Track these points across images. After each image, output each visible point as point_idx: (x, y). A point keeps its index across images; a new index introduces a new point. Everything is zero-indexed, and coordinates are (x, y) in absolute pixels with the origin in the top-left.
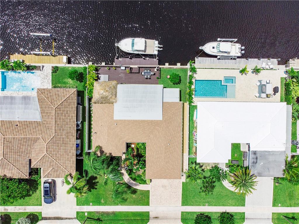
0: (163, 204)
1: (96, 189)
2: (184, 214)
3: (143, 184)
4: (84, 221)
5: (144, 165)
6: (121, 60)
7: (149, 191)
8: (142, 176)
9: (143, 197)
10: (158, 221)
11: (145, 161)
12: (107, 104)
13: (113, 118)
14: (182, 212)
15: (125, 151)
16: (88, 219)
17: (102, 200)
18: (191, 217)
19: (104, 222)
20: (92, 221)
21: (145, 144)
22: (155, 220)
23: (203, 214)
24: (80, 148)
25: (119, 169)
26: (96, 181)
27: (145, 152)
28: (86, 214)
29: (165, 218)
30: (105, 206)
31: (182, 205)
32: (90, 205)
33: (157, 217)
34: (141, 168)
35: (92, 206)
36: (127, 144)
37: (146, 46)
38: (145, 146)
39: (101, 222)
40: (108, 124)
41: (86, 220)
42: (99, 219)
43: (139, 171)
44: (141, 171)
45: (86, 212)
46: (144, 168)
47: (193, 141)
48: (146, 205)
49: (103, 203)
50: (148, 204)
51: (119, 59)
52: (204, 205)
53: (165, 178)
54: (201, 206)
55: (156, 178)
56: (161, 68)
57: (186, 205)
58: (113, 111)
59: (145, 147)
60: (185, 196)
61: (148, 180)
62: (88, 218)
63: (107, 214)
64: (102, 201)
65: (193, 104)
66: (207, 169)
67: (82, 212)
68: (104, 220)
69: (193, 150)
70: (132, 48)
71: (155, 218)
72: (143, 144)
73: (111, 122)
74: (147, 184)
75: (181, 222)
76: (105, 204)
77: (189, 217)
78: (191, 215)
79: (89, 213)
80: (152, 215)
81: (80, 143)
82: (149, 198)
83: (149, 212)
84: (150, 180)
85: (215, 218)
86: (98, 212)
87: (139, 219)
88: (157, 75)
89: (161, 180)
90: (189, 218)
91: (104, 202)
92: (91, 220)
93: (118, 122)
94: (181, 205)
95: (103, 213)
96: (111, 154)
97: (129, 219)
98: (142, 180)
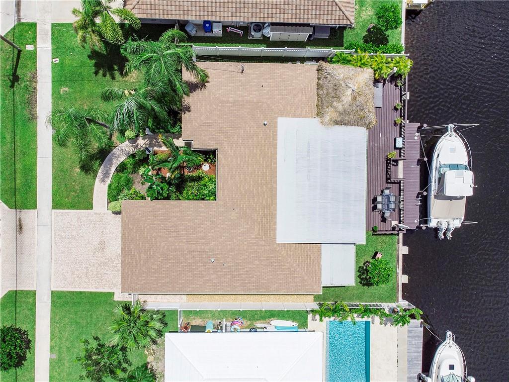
0: (56, 244)
1: (96, 73)
2: (29, 298)
3: (109, 194)
4: (12, 42)
5: (158, 197)
6: (416, 138)
7: (92, 208)
8: (129, 189)
9: (76, 192)
10: (12, 232)
11: (168, 198)
12: (316, 102)
13: (282, 117)
14: (34, 293)
15: (196, 145)
16: (16, 52)
17: (67, 89)
18: (20, 317)
19: (10, 93)
20: (10, 62)
21: (212, 198)
22: (13, 225)
23: (28, 347)
24: (202, 34)
25: (148, 132)
26: (117, 74)
27: (193, 199)
28: (29, 48)
29: (19, 250)
30: (52, 95)
31: (52, 292)
32: (52, 59)
33: (21, 228)
34: (150, 188)
35: (52, 62)
36: (214, 153)
37: (451, 198)
38: (207, 198)
39: (10, 84)
40: (266, 103)
41: (14, 46)
42: (15, 79)
43: (143, 183)
44: (143, 189)
45: (35, 46)
46: (151, 197)
47: (218, 319)
48: (53, 200)
49: (59, 92)
50: (56, 205)
51: (417, 134)
52: (52, 348)
53: (126, 251)
54: (51, 340)
55: (125, 227)
56: (397, 237)
57: (53, 302)
58: (300, 116)
59: (203, 199)
60: (76, 300)
61: (119, 205)
62: (19, 52)
63: (31, 102)
64: (64, 89)
65: (310, 316)
66: (146, 356)
67: (35, 38)
68: (14, 94)
69: (194, 319)
70: (446, 166)
71: (18, 223)
72: (213, 194)
73: (272, 110)
74: (108, 203)
75: (9, 291)
76: (56, 96)
77: (23, 311)
78: (26, 317)
79: (33, 55)
80: (28, 216)
81: (213, 35)
82: (73, 207)
83: (35, 208)
84: (118, 210)
85: (18, 377)
86: (34, 77)
87: (18, 181)
88: (382, 227)
89: (120, 239)
90: (18, 311)
91: (61, 93)
92: (15, 59)
93: (270, 129)
94: (52, 290)
95: (32, 92)
96: (188, 109)
97: (16, 158)
98: (120, 191)
